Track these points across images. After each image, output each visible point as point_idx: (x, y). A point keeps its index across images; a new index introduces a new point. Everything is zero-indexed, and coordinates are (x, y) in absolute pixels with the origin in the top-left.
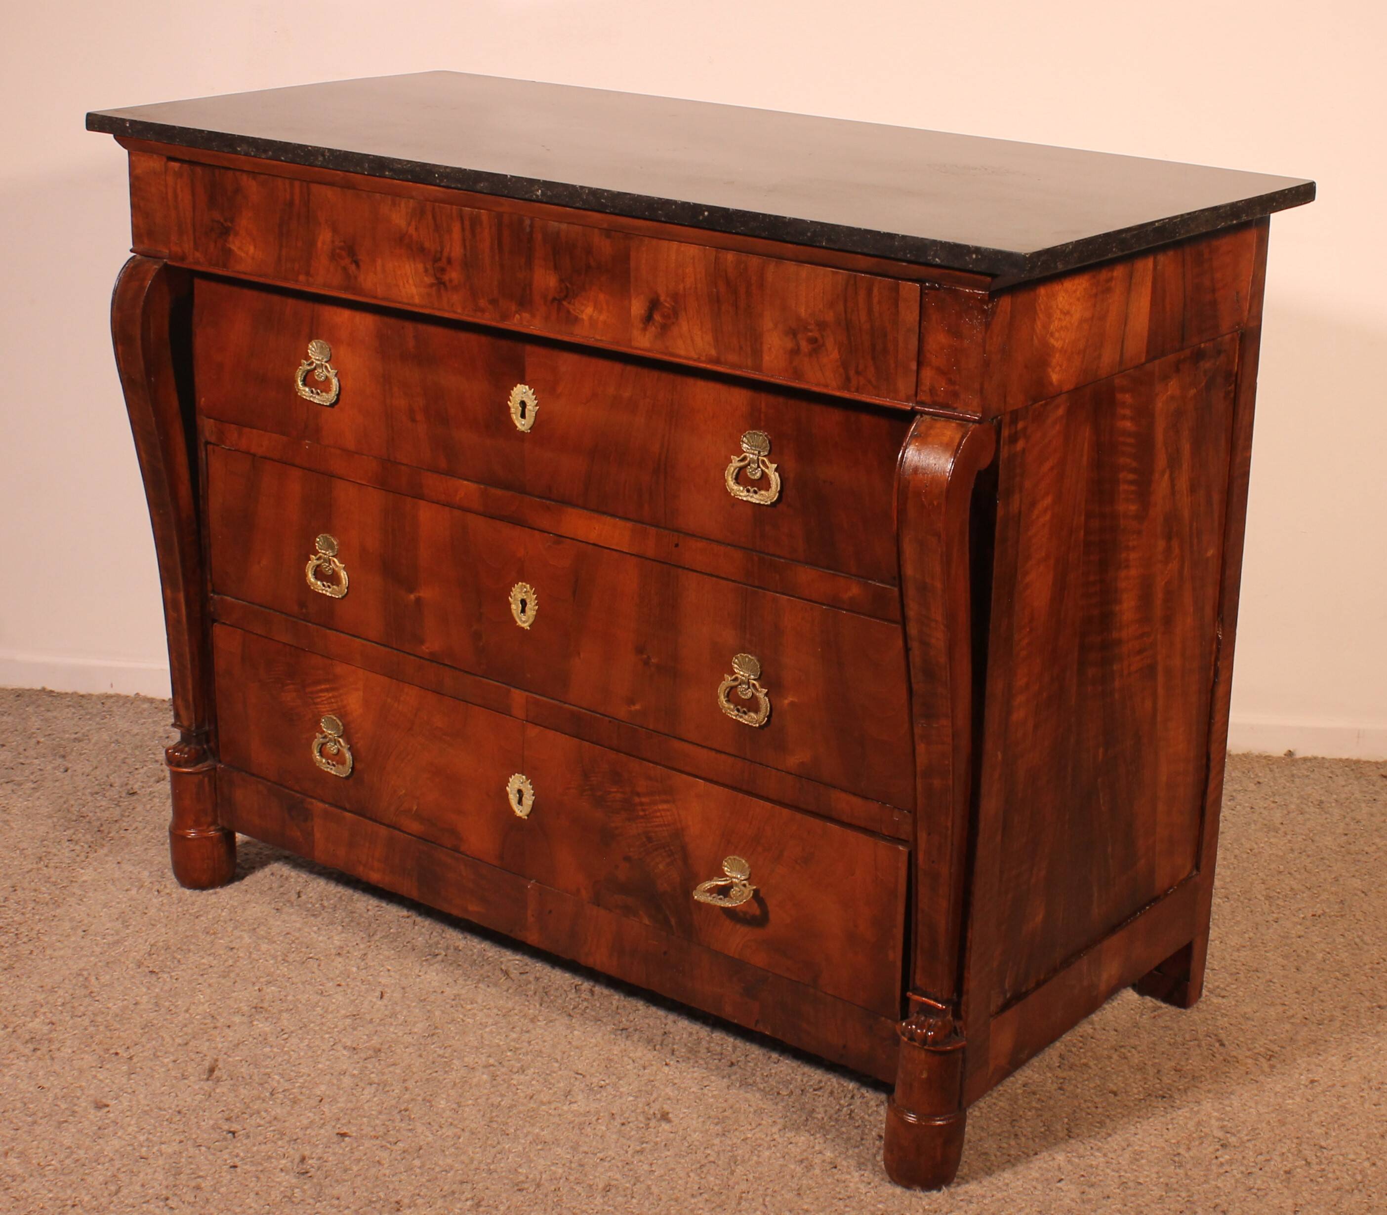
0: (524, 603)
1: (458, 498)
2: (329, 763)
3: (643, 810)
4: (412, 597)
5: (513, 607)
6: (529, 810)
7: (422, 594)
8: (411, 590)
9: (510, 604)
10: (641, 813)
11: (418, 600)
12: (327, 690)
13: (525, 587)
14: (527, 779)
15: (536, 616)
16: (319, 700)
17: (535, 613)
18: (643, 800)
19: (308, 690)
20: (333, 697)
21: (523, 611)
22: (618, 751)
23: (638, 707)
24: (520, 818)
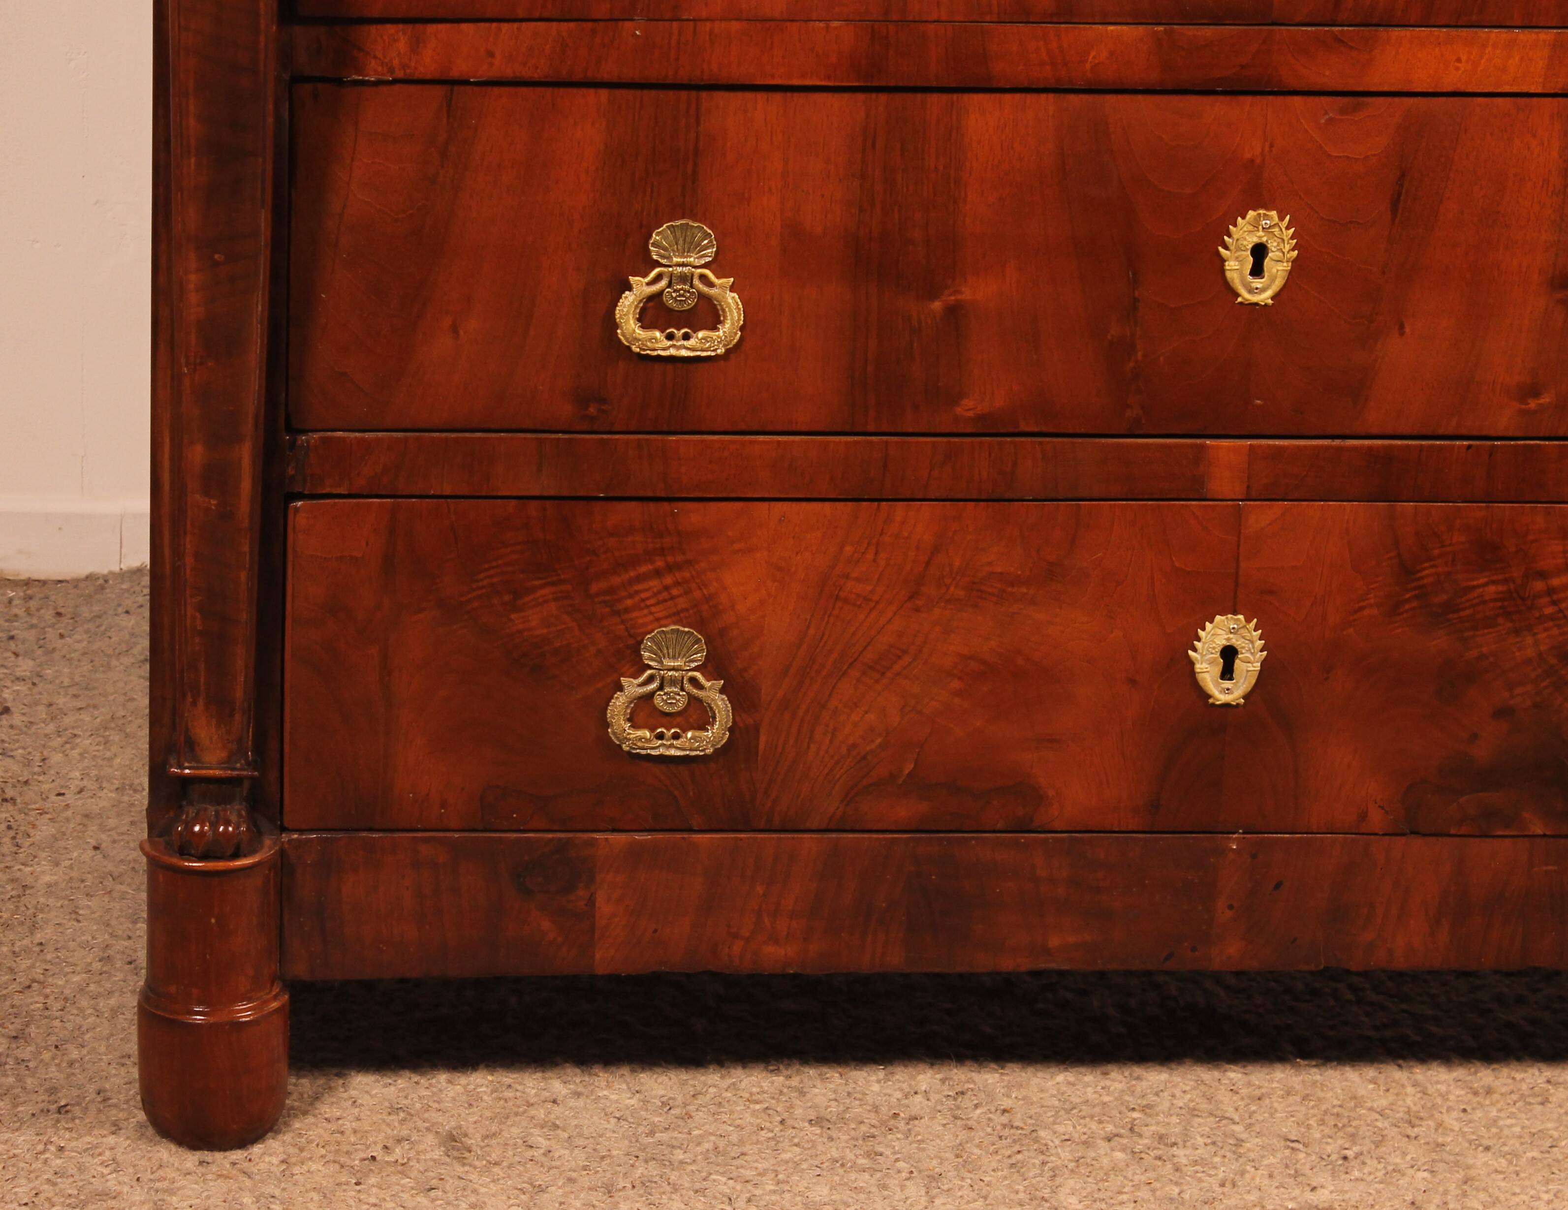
0: (1259, 252)
1: (1088, 66)
2: (660, 736)
3: (1554, 603)
4: (937, 305)
5: (1231, 265)
6: (1254, 681)
7: (967, 294)
8: (933, 295)
9: (1223, 261)
10: (1548, 611)
11: (954, 312)
12: (658, 573)
13: (1266, 217)
14: (1248, 621)
15: (1291, 272)
16: (629, 602)
17: (1287, 266)
18: (1556, 582)
19: (595, 588)
20: (677, 584)
21: (1257, 270)
22: (1489, 499)
23: (1545, 399)
24: (1226, 706)
